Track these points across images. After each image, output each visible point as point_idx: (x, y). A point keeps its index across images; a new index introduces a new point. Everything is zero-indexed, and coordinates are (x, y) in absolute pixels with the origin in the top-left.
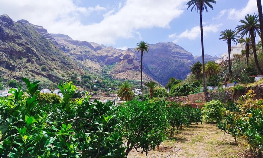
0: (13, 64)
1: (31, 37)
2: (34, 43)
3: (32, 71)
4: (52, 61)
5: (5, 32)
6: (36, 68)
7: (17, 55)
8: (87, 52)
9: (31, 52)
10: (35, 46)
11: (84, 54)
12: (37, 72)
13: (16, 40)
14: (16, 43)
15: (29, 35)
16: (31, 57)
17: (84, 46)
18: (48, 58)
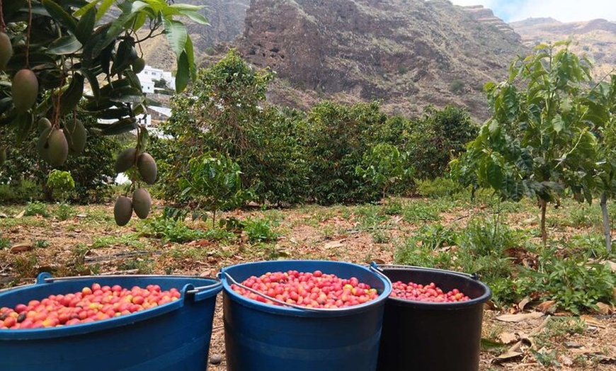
0: (379, 86)
1: (435, 21)
2: (443, 34)
3: (426, 98)
4: (488, 69)
5: (363, 14)
6: (438, 90)
7: (391, 64)
8: (602, 44)
9: (427, 52)
10: (444, 39)
11: (596, 50)
12: (440, 100)
13: (393, 30)
14: (393, 38)
15: (430, 17)
16: (426, 63)
17: (596, 31)
18: (476, 63)
